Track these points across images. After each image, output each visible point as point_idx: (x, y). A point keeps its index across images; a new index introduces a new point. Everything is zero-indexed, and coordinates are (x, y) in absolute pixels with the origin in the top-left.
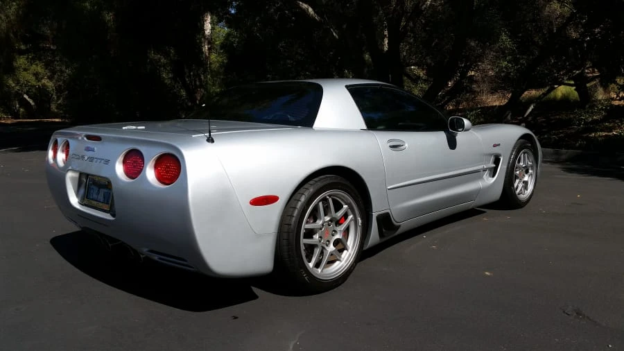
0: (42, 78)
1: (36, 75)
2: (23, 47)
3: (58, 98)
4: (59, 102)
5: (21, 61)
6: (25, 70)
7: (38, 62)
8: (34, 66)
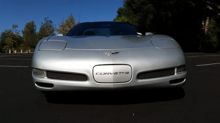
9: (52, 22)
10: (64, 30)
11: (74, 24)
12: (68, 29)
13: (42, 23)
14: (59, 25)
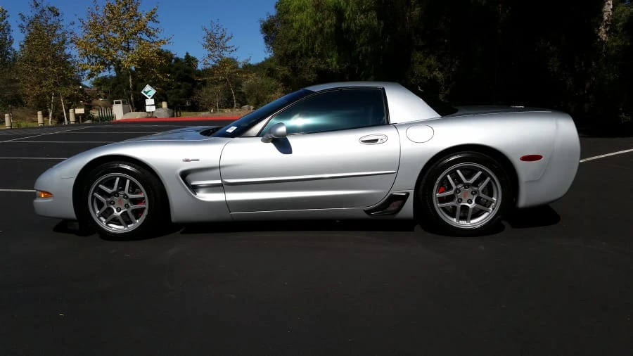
0: (434, 70)
1: (429, 67)
2: (421, 43)
3: (446, 89)
4: (446, 92)
5: (418, 56)
6: (421, 63)
7: (431, 56)
8: (428, 59)
9: (58, 14)
10: (100, 41)
11: (136, 18)
12: (115, 35)
13: (23, 18)
14: (81, 24)
